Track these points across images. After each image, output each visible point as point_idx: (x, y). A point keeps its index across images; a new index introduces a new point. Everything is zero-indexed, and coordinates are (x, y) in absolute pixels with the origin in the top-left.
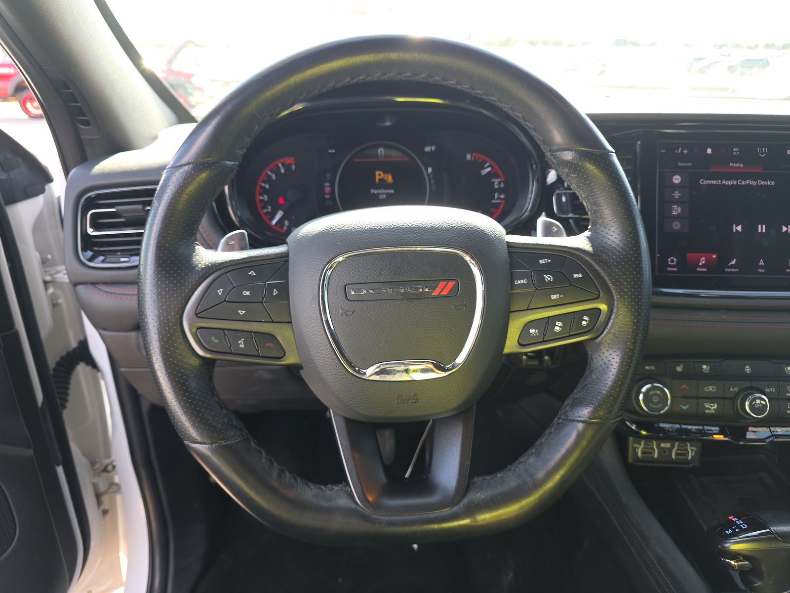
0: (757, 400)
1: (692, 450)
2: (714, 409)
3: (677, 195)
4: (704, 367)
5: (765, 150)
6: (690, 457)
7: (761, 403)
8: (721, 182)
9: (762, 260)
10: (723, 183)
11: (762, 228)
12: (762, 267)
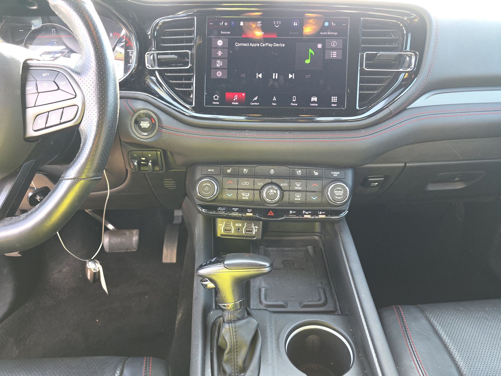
0: (271, 190)
1: (255, 228)
2: (247, 197)
3: (220, 53)
4: (245, 170)
5: (279, 23)
6: (254, 233)
7: (273, 192)
8: (249, 45)
9: (275, 97)
10: (250, 45)
11: (275, 76)
12: (274, 102)
